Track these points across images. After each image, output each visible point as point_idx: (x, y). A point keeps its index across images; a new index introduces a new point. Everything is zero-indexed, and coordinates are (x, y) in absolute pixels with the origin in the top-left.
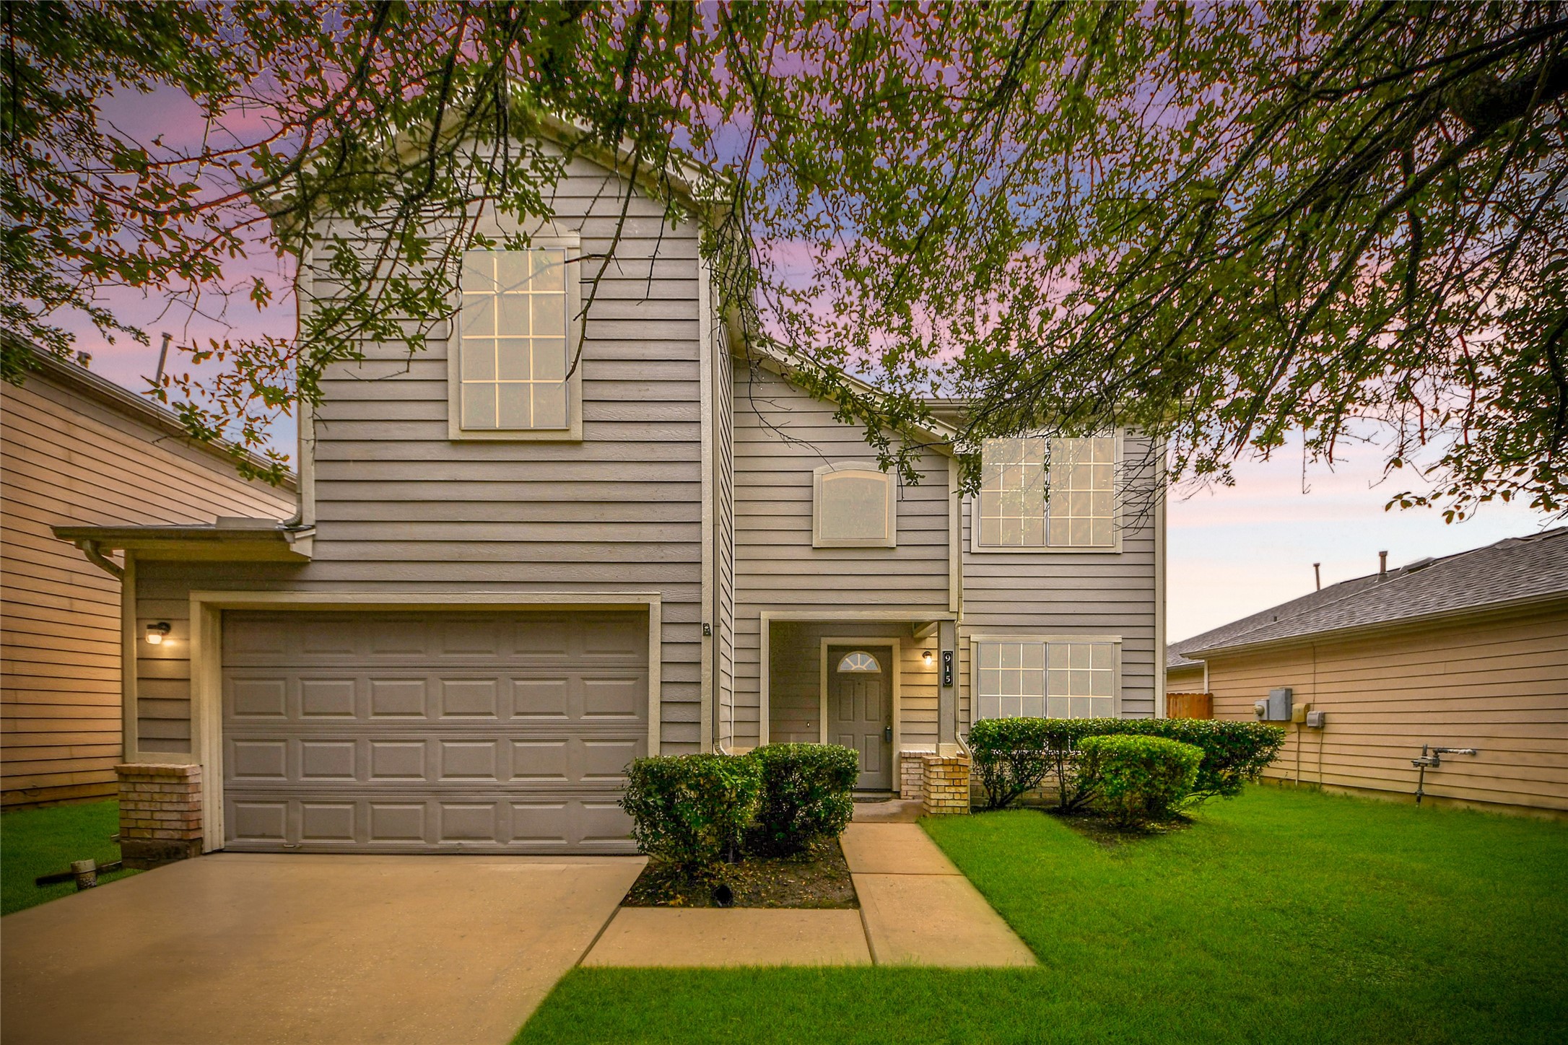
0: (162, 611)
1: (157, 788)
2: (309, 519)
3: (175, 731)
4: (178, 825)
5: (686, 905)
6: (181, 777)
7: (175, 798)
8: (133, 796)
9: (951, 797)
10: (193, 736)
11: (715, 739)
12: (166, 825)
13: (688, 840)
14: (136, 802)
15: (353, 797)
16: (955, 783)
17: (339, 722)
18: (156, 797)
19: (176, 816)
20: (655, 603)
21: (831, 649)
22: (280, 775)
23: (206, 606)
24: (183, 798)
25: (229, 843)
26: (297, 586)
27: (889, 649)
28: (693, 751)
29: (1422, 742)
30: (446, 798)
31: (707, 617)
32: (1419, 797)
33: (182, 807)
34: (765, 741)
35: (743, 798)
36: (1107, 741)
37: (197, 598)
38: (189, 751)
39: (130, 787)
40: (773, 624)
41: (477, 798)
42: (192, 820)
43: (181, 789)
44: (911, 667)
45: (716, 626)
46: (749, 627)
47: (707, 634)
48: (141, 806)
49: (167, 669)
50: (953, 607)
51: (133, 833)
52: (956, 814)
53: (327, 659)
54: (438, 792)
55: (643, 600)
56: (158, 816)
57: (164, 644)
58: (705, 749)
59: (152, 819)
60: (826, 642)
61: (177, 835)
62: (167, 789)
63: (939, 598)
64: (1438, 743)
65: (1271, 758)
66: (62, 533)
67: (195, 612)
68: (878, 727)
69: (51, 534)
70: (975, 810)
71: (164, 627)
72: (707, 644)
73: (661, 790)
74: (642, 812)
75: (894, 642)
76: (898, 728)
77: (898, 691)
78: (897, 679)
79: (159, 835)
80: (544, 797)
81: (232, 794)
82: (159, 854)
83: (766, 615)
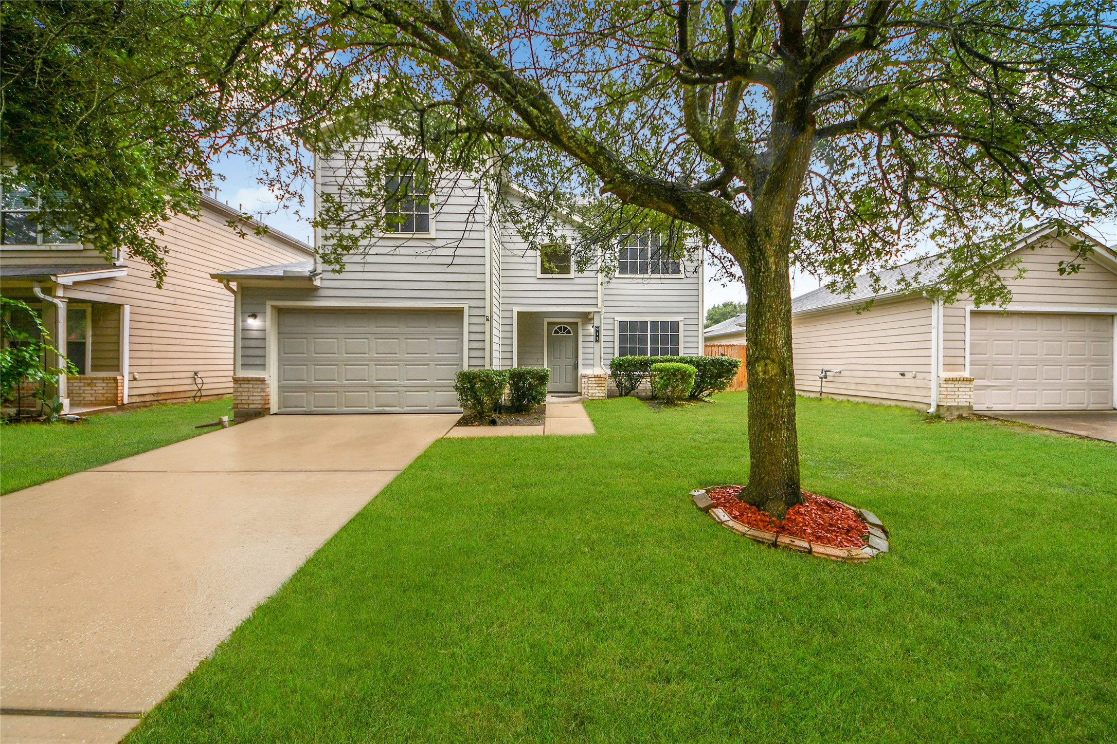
0: (252, 309)
1: (251, 386)
2: (319, 270)
3: (258, 361)
4: (260, 402)
5: (479, 425)
6: (262, 381)
7: (259, 390)
8: (240, 390)
9: (598, 392)
10: (267, 363)
11: (491, 364)
12: (255, 402)
13: (479, 401)
14: (241, 392)
15: (335, 389)
16: (600, 385)
17: (331, 357)
18: (251, 390)
19: (260, 398)
20: (466, 307)
21: (549, 323)
22: (304, 380)
23: (273, 307)
24: (263, 390)
25: (279, 411)
26: (314, 299)
27: (577, 324)
28: (482, 369)
30: (377, 389)
31: (488, 314)
32: (821, 393)
33: (262, 394)
34: (515, 365)
35: (501, 386)
37: (269, 304)
38: (265, 370)
39: (239, 386)
40: (520, 314)
42: (266, 401)
43: (262, 386)
44: (585, 333)
45: (492, 317)
46: (508, 314)
47: (488, 320)
48: (244, 394)
49: (255, 334)
50: (600, 306)
51: (239, 406)
52: (600, 400)
53: (326, 329)
54: (374, 387)
55: (461, 306)
56: (251, 398)
57: (254, 323)
58: (487, 367)
59: (248, 399)
60: (547, 320)
61: (260, 406)
62: (256, 386)
63: (593, 301)
66: (213, 276)
67: (269, 310)
68: (572, 362)
69: (209, 277)
70: (610, 396)
71: (254, 316)
72: (488, 324)
73: (469, 382)
74: (461, 390)
75: (579, 320)
76: (580, 362)
77: (580, 344)
78: (580, 339)
79: (251, 406)
80: (419, 389)
81: (281, 388)
82: (251, 415)
83: (517, 309)
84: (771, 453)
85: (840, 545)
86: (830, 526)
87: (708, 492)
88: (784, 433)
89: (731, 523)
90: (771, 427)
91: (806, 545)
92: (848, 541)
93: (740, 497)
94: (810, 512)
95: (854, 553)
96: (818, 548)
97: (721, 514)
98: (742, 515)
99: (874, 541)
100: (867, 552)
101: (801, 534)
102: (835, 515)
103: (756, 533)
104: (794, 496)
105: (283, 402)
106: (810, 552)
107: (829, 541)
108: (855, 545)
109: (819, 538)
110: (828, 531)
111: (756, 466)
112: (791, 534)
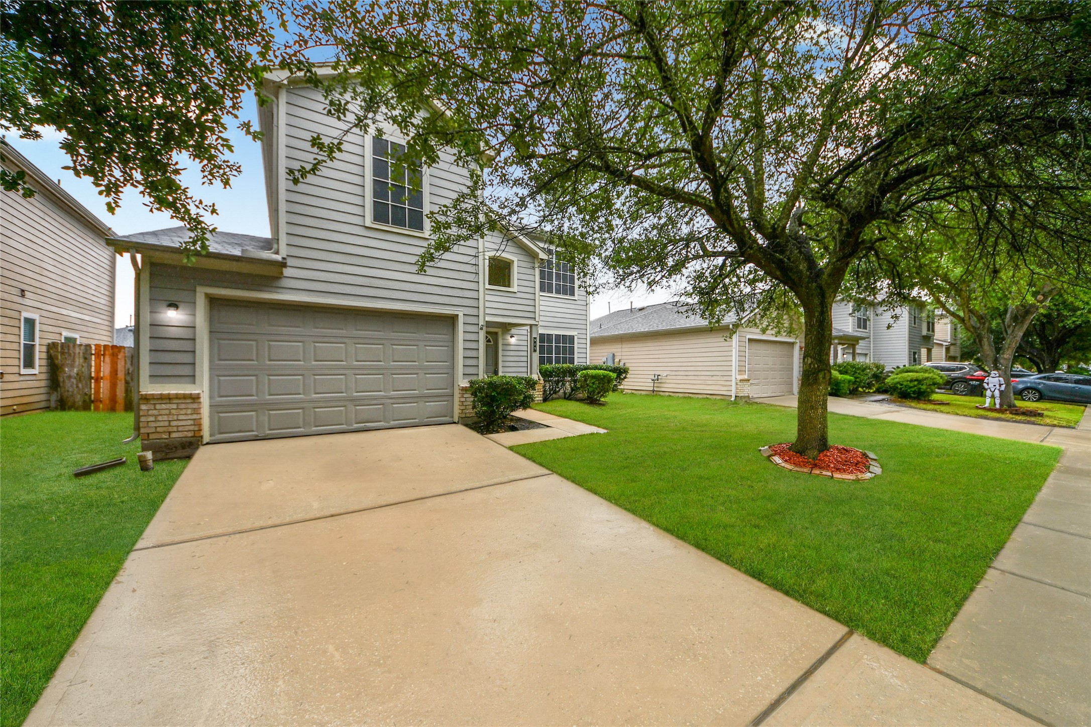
1: (175, 406)
3: (183, 370)
4: (192, 428)
5: (504, 432)
6: (194, 398)
7: (189, 411)
8: (154, 412)
9: (538, 397)
10: (197, 374)
12: (180, 429)
14: (156, 416)
15: (302, 405)
17: (293, 365)
18: (173, 412)
19: (192, 422)
20: (461, 315)
22: (252, 395)
23: (208, 295)
25: (213, 438)
26: (274, 290)
27: (496, 333)
29: (653, 373)
30: (358, 403)
31: (481, 322)
32: (653, 391)
33: (195, 416)
36: (591, 372)
37: (202, 291)
38: (194, 383)
39: (152, 407)
41: (375, 402)
42: (200, 426)
43: (195, 406)
44: (505, 342)
47: (481, 329)
48: (160, 418)
49: (176, 332)
50: (537, 319)
51: (154, 437)
52: (540, 403)
53: (285, 330)
54: (353, 400)
55: (456, 313)
56: (174, 423)
57: (173, 316)
58: (481, 377)
59: (170, 426)
61: (190, 434)
62: (182, 406)
63: (531, 315)
64: (658, 373)
65: (625, 378)
67: (200, 299)
70: (543, 401)
71: (174, 305)
72: (481, 332)
75: (499, 331)
76: (500, 369)
77: (500, 353)
78: (500, 348)
79: (174, 435)
80: (408, 400)
81: (215, 408)
82: (176, 447)
84: (811, 423)
85: (852, 472)
86: (846, 462)
87: (770, 447)
88: (820, 411)
89: (783, 465)
90: (812, 408)
91: (830, 474)
92: (856, 470)
93: (790, 449)
94: (833, 455)
95: (860, 477)
96: (837, 475)
97: (777, 459)
98: (790, 459)
99: (872, 469)
100: (868, 475)
101: (827, 468)
102: (849, 455)
103: (798, 469)
104: (823, 445)
105: (218, 426)
106: (832, 477)
107: (844, 471)
108: (861, 472)
109: (838, 469)
110: (844, 465)
111: (800, 431)
112: (820, 468)
